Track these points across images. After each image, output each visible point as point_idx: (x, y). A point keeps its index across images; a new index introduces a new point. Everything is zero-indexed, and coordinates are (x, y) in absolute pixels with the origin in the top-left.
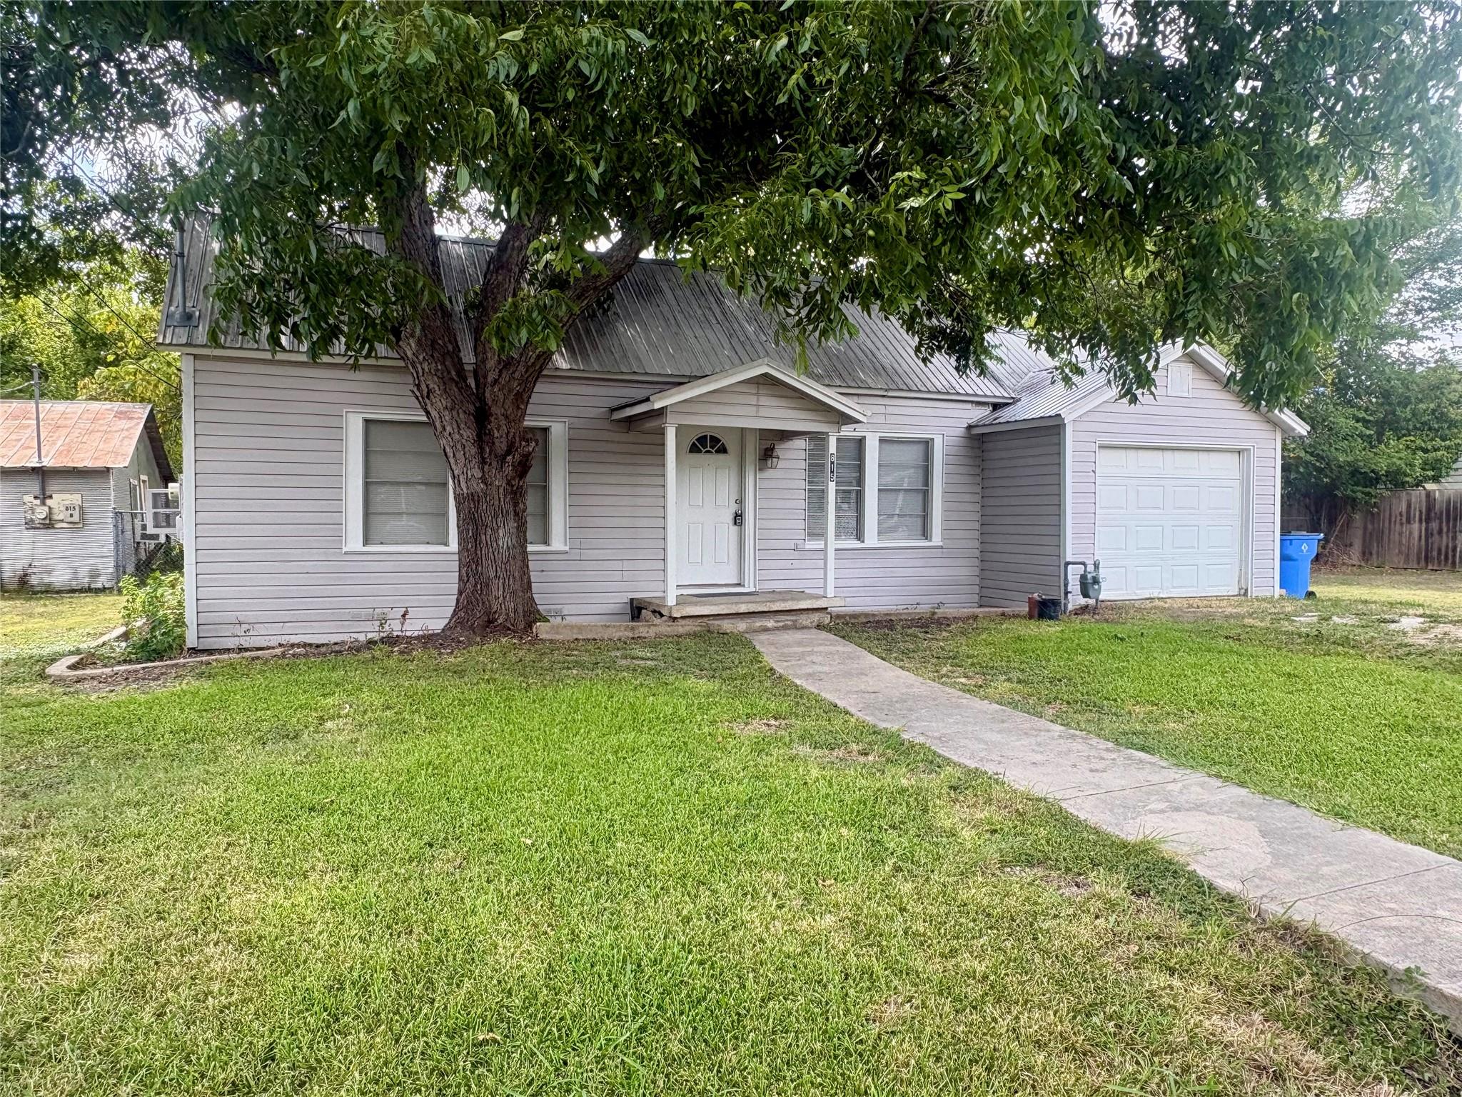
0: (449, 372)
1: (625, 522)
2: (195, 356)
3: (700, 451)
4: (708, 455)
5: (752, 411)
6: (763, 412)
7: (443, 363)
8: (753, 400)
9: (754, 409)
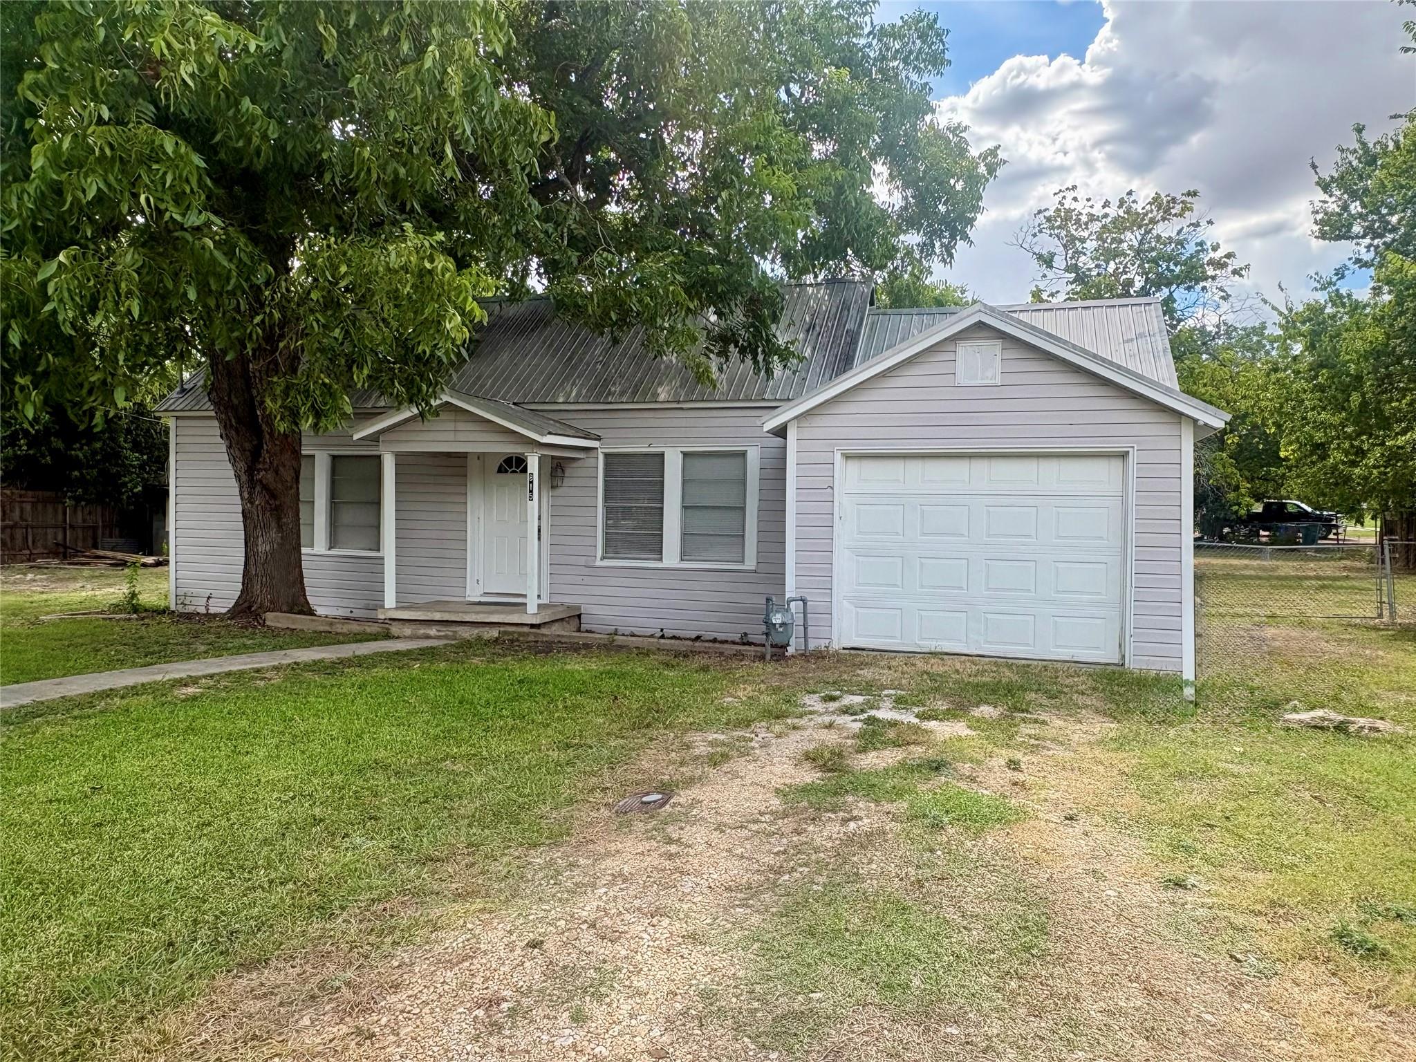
0: (230, 421)
1: (434, 535)
2: (177, 418)
3: (506, 471)
4: (514, 475)
5: (451, 436)
6: (461, 437)
7: (226, 414)
8: (451, 426)
9: (452, 433)
